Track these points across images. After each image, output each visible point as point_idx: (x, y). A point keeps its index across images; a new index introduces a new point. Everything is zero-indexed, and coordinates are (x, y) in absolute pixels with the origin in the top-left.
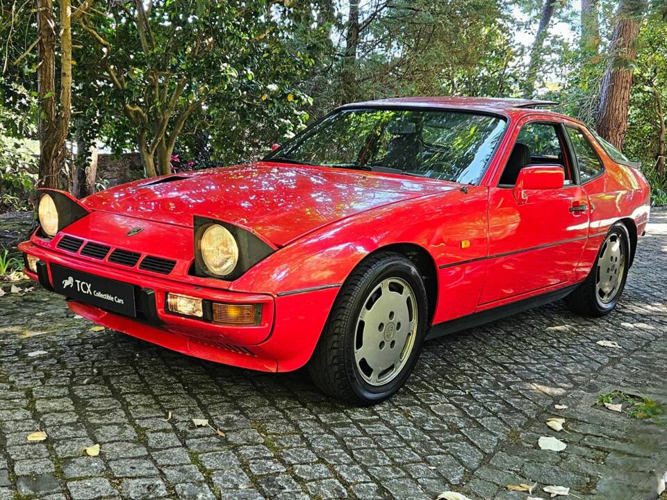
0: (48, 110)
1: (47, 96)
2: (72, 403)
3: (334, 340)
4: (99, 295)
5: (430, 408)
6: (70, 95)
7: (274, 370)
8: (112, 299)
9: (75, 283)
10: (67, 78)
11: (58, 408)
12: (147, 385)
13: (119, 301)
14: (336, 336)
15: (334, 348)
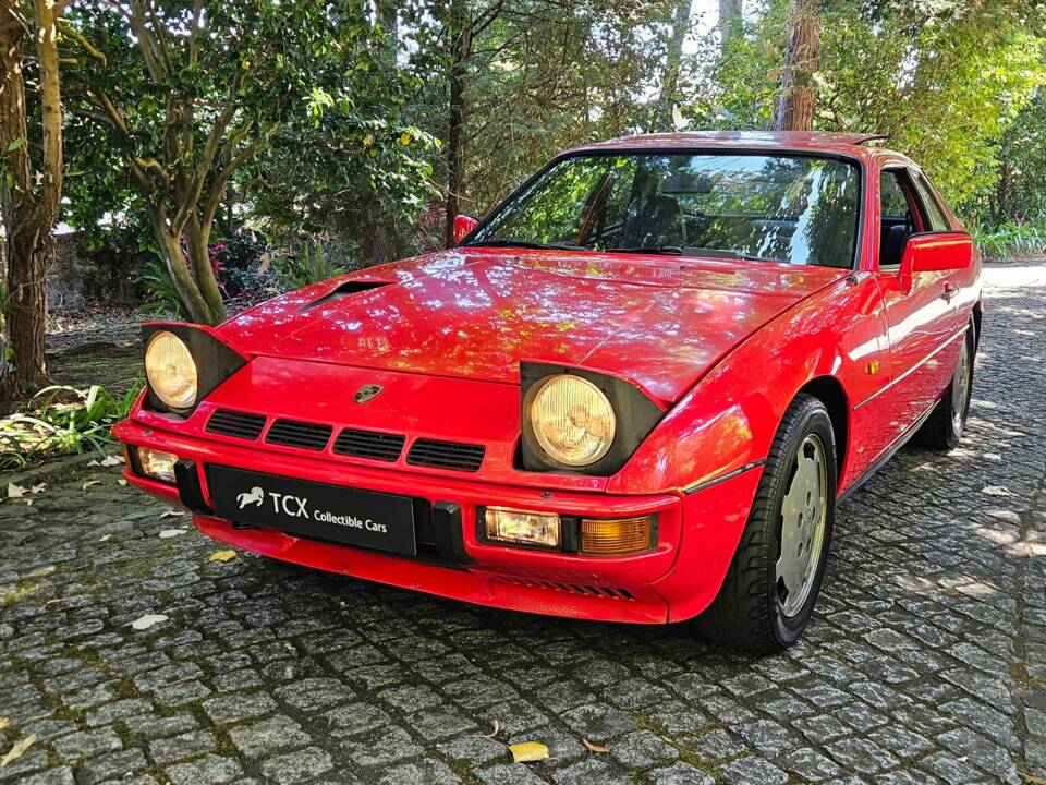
0: (19, 171)
1: (13, 147)
2: (300, 727)
3: (750, 555)
4: (328, 517)
5: (865, 640)
6: (61, 145)
7: (663, 621)
8: (359, 524)
9: (268, 500)
10: (54, 115)
11: (281, 743)
12: (405, 666)
13: (376, 528)
14: (756, 549)
15: (752, 569)
